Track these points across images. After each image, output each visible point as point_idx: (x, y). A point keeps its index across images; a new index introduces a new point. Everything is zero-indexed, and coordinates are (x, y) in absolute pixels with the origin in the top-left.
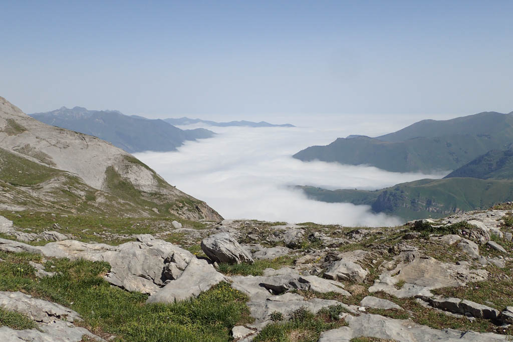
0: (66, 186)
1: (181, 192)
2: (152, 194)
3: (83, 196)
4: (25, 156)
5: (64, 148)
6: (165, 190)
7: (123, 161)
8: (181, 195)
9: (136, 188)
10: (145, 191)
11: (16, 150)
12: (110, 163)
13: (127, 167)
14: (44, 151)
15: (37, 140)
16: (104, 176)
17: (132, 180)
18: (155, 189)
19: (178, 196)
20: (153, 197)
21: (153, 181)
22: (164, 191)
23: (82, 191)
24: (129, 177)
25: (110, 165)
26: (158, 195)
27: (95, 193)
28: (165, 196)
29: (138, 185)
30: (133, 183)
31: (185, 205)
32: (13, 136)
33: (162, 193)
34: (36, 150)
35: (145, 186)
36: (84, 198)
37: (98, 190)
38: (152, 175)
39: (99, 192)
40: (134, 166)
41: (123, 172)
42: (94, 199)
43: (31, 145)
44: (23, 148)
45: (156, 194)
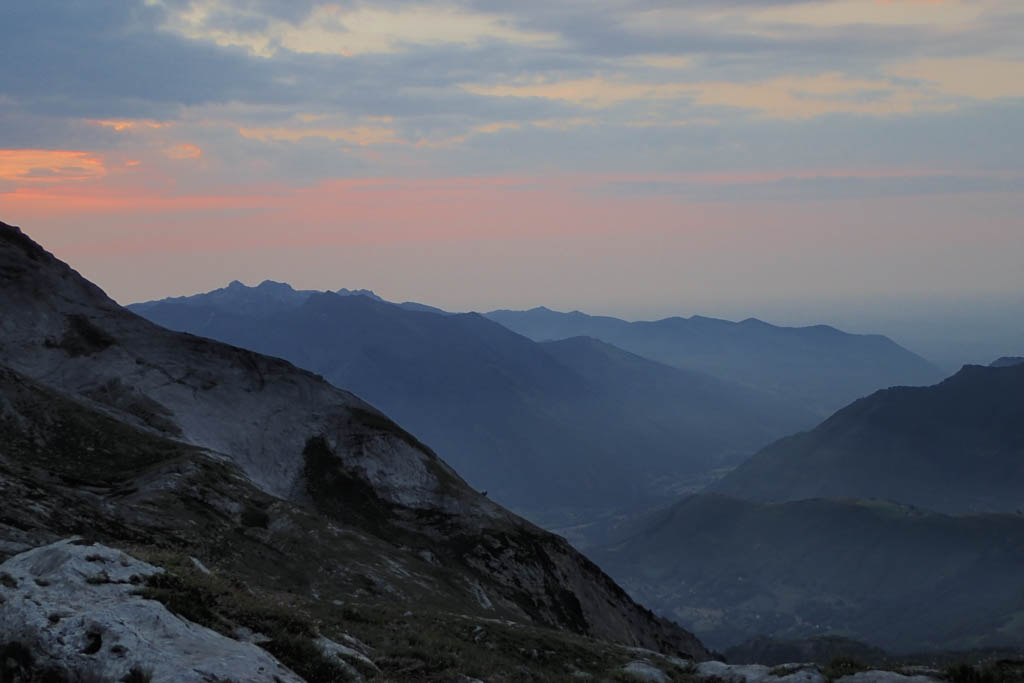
0: (194, 488)
1: (499, 509)
2: (420, 513)
3: (235, 514)
4: (106, 410)
5: (205, 388)
6: (456, 503)
7: (349, 423)
8: (499, 516)
9: (380, 495)
10: (405, 503)
11: (85, 394)
12: (316, 430)
13: (359, 440)
14: (154, 396)
15: (140, 367)
16: (299, 462)
17: (370, 473)
18: (429, 500)
19: (490, 520)
20: (424, 520)
21: (425, 479)
22: (453, 506)
23: (233, 500)
24: (363, 465)
25: (317, 434)
26: (437, 517)
27: (266, 508)
28: (455, 520)
29: (386, 489)
30: (375, 481)
31: (507, 546)
32: (82, 359)
33: (448, 512)
34: (134, 393)
35: (403, 489)
36: (238, 520)
37: (275, 500)
38: (424, 462)
39: (278, 505)
40: (377, 438)
41: (349, 452)
42: (263, 522)
43: (124, 381)
44: (103, 389)
45: (431, 512)
